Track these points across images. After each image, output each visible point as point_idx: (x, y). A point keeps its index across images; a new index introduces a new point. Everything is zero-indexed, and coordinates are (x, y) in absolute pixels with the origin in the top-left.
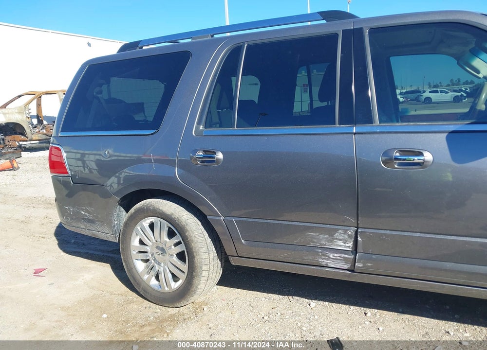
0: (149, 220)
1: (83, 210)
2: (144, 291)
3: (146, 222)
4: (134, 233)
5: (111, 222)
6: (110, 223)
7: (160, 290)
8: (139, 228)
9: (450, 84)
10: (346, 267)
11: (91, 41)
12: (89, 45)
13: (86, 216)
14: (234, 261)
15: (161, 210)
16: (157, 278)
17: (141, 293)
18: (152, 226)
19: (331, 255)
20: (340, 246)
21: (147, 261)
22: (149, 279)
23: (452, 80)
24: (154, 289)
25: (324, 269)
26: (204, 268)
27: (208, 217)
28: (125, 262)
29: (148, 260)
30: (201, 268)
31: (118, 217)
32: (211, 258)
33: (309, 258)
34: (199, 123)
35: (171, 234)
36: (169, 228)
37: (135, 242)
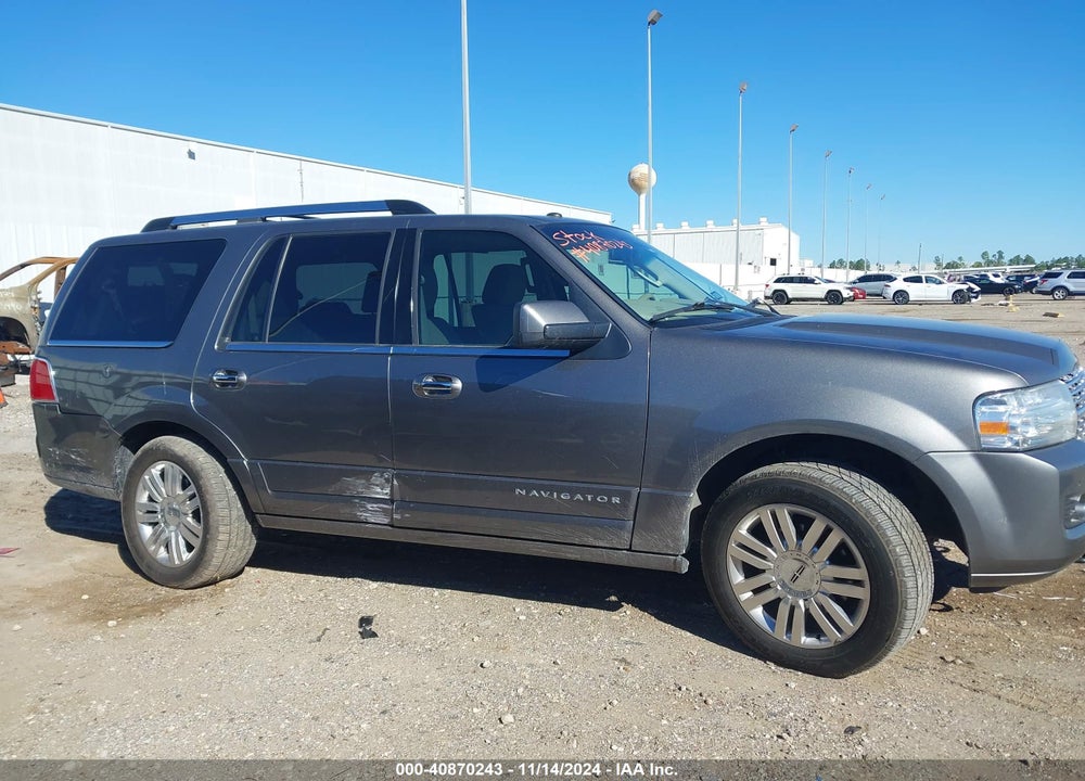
0: (160, 466)
1: (73, 453)
2: (149, 567)
3: (156, 470)
4: (141, 485)
5: (111, 469)
6: (109, 472)
7: (169, 564)
8: (147, 477)
9: (983, 261)
10: (386, 521)
11: (194, 147)
12: (191, 155)
13: (77, 461)
14: (263, 522)
15: (172, 451)
16: (167, 547)
17: (144, 571)
18: (162, 475)
19: (369, 506)
20: (378, 493)
21: (154, 524)
22: (157, 551)
23: (985, 255)
24: (161, 565)
25: (363, 525)
26: (222, 529)
27: (228, 460)
28: (127, 526)
29: (157, 523)
30: (217, 528)
31: (122, 462)
32: (234, 517)
33: (345, 512)
34: (224, 335)
35: (185, 485)
36: (184, 477)
37: (143, 498)
